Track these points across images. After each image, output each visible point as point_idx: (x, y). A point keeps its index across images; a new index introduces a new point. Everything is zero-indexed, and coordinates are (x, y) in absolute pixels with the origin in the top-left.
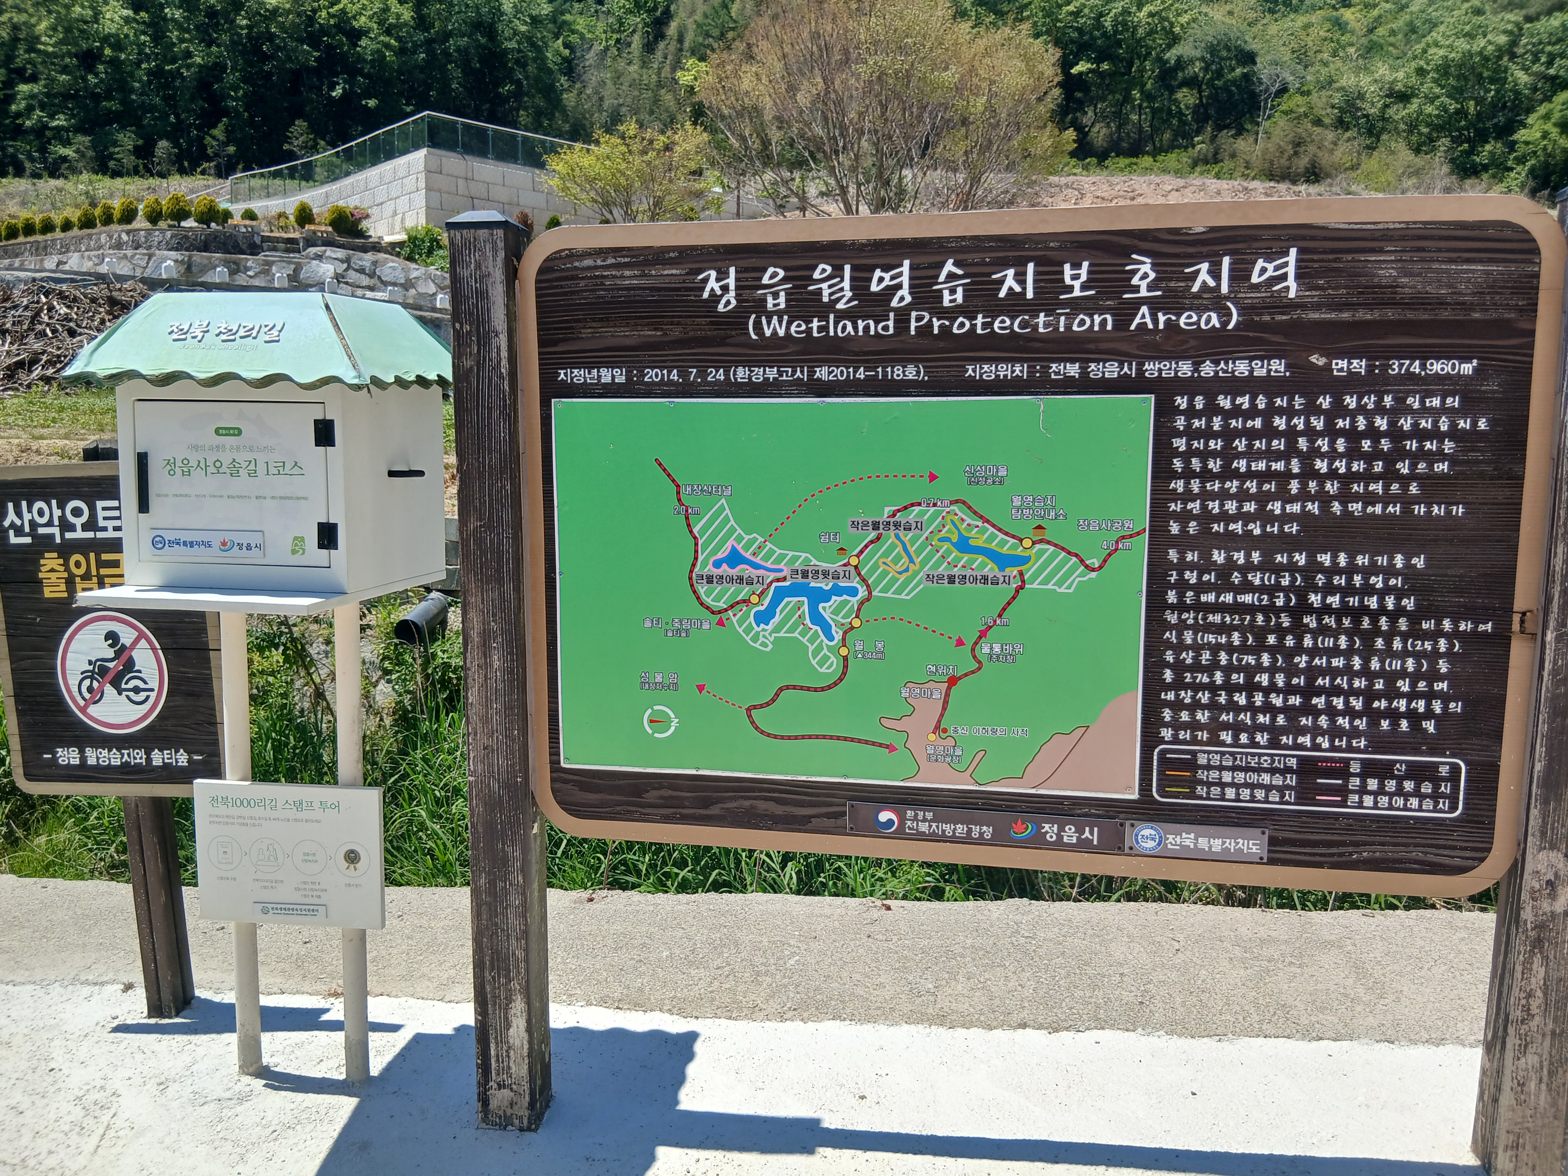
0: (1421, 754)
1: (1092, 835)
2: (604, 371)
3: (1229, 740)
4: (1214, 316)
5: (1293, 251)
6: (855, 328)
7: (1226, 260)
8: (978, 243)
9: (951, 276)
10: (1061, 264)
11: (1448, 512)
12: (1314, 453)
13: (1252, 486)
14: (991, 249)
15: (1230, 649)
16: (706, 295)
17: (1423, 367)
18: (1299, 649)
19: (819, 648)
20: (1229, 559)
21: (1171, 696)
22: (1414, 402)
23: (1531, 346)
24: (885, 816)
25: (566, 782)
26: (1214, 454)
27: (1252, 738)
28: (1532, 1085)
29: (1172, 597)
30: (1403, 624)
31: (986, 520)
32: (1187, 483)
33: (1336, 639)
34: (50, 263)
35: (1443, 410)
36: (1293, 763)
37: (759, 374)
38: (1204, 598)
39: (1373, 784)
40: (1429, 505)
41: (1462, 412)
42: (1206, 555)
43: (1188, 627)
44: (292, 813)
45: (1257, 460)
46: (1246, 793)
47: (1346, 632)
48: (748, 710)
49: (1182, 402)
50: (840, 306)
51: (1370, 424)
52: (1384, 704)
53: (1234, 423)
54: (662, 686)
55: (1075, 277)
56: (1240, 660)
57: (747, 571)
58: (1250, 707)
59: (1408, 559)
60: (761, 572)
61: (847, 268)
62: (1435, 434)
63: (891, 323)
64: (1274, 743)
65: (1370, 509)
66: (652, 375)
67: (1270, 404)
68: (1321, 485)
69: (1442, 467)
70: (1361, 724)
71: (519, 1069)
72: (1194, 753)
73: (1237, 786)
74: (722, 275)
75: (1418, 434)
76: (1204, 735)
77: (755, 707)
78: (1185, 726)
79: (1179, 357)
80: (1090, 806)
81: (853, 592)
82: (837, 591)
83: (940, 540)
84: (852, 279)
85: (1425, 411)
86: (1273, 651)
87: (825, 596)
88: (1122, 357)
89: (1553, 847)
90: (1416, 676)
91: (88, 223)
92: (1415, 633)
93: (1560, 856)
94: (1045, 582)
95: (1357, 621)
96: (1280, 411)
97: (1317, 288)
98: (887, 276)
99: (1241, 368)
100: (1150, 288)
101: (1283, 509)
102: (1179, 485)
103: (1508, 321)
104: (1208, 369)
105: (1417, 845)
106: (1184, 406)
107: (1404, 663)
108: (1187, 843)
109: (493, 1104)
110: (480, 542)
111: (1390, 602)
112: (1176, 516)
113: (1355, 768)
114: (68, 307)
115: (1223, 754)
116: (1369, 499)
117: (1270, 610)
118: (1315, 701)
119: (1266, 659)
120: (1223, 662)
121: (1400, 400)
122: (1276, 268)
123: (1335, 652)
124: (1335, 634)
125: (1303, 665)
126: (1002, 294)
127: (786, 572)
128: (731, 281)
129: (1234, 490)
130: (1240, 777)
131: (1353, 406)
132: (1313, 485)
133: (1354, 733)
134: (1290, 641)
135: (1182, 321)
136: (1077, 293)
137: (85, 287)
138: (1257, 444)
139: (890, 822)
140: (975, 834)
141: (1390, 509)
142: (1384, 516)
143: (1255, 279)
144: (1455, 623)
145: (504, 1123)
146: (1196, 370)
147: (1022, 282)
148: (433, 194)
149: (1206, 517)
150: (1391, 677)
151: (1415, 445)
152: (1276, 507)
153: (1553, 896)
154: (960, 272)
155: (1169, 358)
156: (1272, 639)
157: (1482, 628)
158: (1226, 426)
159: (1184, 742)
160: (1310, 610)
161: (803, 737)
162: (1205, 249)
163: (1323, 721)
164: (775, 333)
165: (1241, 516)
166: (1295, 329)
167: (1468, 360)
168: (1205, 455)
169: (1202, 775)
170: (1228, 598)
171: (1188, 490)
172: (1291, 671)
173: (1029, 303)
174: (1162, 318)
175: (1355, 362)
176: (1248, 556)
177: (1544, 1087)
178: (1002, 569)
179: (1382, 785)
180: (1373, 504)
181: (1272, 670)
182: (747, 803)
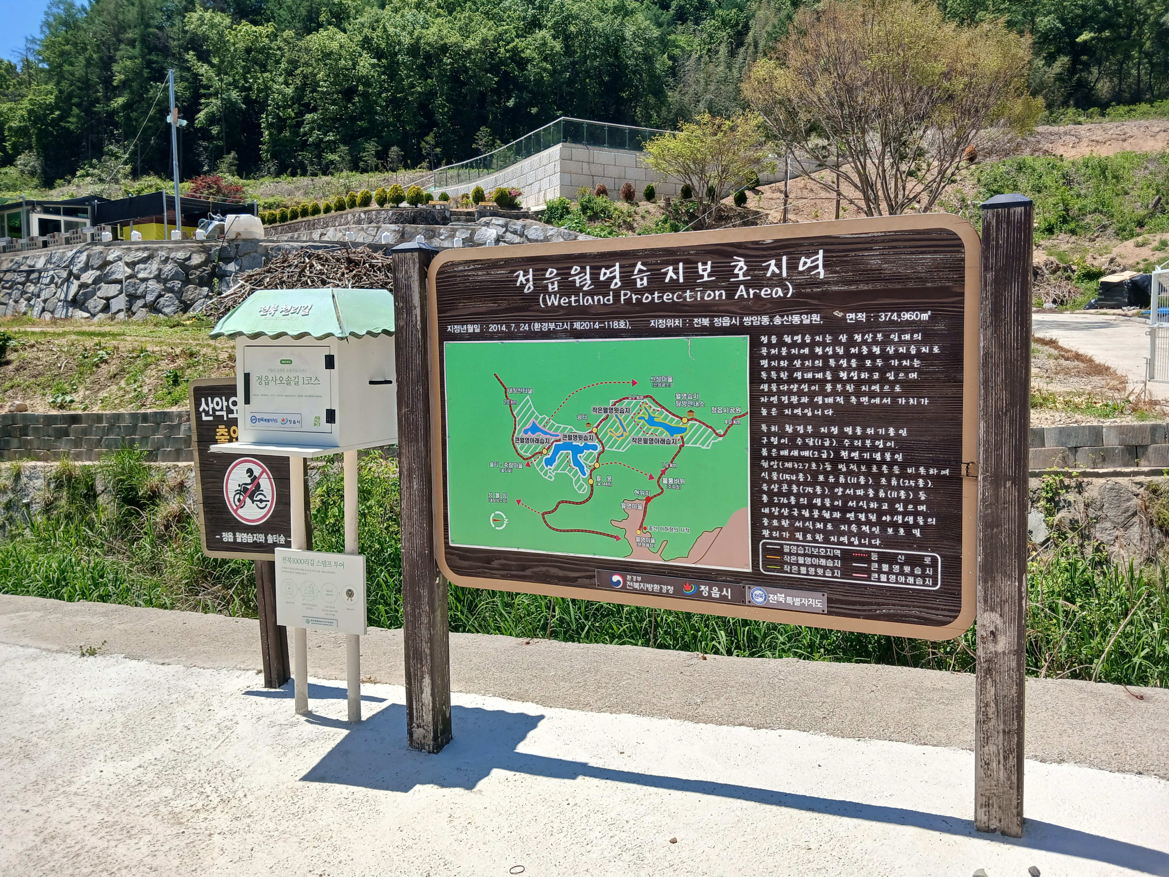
0: (913, 550)
1: (728, 593)
2: (469, 326)
3: (801, 538)
4: (780, 290)
5: (821, 252)
6: (593, 300)
7: (784, 258)
8: (653, 253)
9: (641, 271)
10: (697, 263)
11: (919, 402)
12: (839, 368)
13: (805, 387)
14: (660, 256)
15: (798, 483)
16: (518, 284)
17: (899, 316)
18: (837, 484)
19: (578, 480)
20: (795, 430)
21: (767, 511)
22: (895, 337)
23: (962, 302)
24: (616, 578)
25: (453, 554)
26: (783, 369)
27: (814, 537)
28: (994, 765)
29: (764, 452)
30: (896, 470)
31: (663, 407)
32: (770, 386)
33: (858, 478)
34: (316, 236)
35: (912, 342)
36: (838, 553)
37: (546, 326)
38: (782, 453)
39: (885, 567)
40: (907, 398)
41: (923, 342)
42: (782, 428)
43: (774, 470)
44: (321, 568)
45: (807, 372)
46: (812, 570)
47: (864, 474)
48: (543, 514)
49: (764, 339)
50: (585, 288)
51: (870, 351)
52: (888, 518)
53: (793, 351)
54: (499, 500)
55: (704, 270)
56: (804, 490)
57: (539, 435)
58: (811, 518)
59: (897, 430)
60: (548, 436)
61: (588, 268)
62: (908, 356)
63: (611, 297)
64: (826, 541)
65: (873, 401)
66: (493, 328)
67: (813, 339)
68: (844, 386)
69: (913, 376)
70: (876, 530)
71: (428, 717)
72: (782, 545)
73: (807, 566)
74: (526, 273)
75: (898, 356)
76: (786, 534)
77: (546, 513)
78: (776, 529)
79: (761, 314)
80: (727, 575)
81: (595, 448)
82: (587, 447)
83: (639, 418)
84: (591, 274)
85: (901, 342)
86: (822, 484)
87: (580, 450)
88: (731, 314)
89: (992, 610)
90: (906, 502)
91: (341, 207)
92: (903, 475)
93: (998, 616)
94: (695, 443)
95: (869, 468)
96: (819, 344)
97: (836, 272)
98: (608, 272)
99: (796, 319)
100: (744, 275)
101: (823, 401)
102: (765, 387)
103: (948, 287)
104: (778, 321)
105: (914, 606)
106: (766, 342)
107: (898, 493)
108: (781, 599)
109: (415, 736)
110: (407, 420)
111: (888, 456)
112: (764, 405)
113: (874, 557)
114: (323, 265)
115: (798, 546)
116: (872, 395)
117: (819, 461)
118: (848, 515)
119: (818, 490)
120: (795, 491)
121: (886, 336)
122: (812, 262)
123: (858, 486)
124: (858, 475)
125: (840, 494)
126: (667, 280)
127: (561, 437)
128: (530, 276)
129: (795, 390)
130: (808, 560)
131: (859, 340)
132: (839, 387)
133: (872, 536)
134: (831, 479)
135: (763, 293)
136: (706, 279)
137: (333, 251)
138: (807, 363)
139: (618, 582)
140: (664, 591)
141: (885, 401)
142: (882, 405)
143: (801, 268)
144: (927, 469)
145: (421, 748)
146: (771, 321)
147: (677, 273)
148: (566, 175)
149: (781, 406)
150: (892, 502)
151: (897, 363)
152: (819, 400)
153: (995, 641)
154: (645, 269)
155: (756, 314)
156: (821, 478)
157: (943, 472)
158: (789, 352)
159: (776, 538)
160: (842, 460)
161: (571, 531)
162: (772, 252)
163: (854, 528)
164: (553, 304)
165: (800, 405)
166: (824, 296)
167: (925, 311)
168: (778, 369)
169: (787, 558)
170: (795, 453)
171: (770, 390)
172: (834, 497)
173: (681, 285)
174: (752, 292)
175: (859, 315)
176: (805, 428)
177: (1001, 767)
178: (672, 435)
179: (891, 568)
180: (875, 398)
181: (823, 496)
182: (544, 569)
